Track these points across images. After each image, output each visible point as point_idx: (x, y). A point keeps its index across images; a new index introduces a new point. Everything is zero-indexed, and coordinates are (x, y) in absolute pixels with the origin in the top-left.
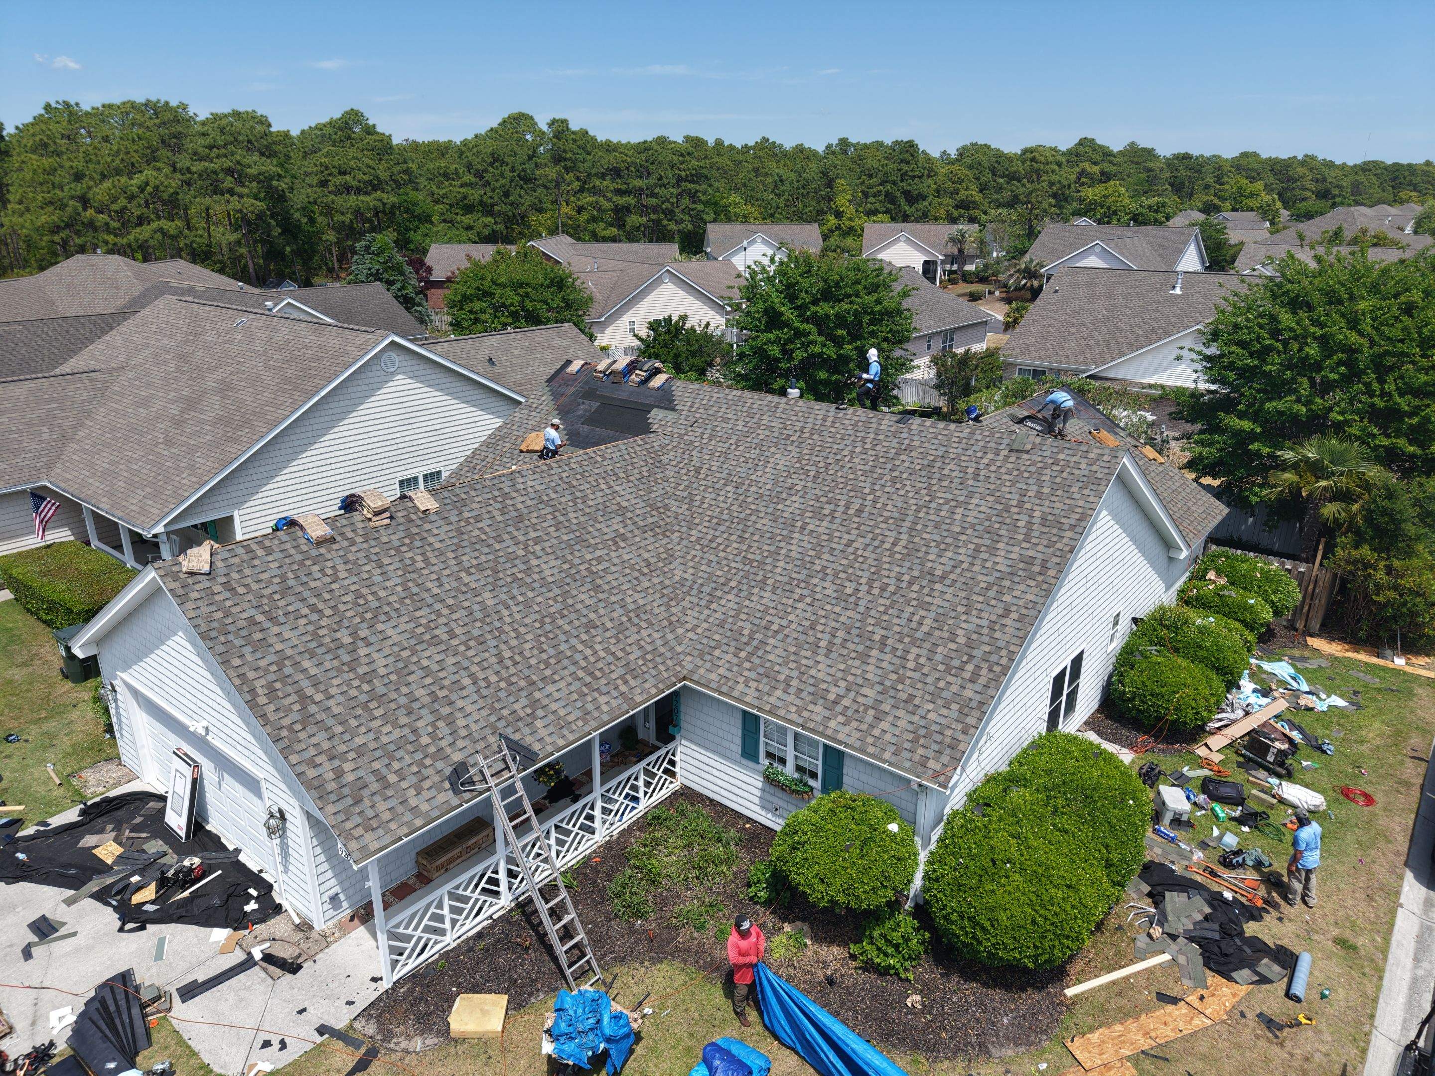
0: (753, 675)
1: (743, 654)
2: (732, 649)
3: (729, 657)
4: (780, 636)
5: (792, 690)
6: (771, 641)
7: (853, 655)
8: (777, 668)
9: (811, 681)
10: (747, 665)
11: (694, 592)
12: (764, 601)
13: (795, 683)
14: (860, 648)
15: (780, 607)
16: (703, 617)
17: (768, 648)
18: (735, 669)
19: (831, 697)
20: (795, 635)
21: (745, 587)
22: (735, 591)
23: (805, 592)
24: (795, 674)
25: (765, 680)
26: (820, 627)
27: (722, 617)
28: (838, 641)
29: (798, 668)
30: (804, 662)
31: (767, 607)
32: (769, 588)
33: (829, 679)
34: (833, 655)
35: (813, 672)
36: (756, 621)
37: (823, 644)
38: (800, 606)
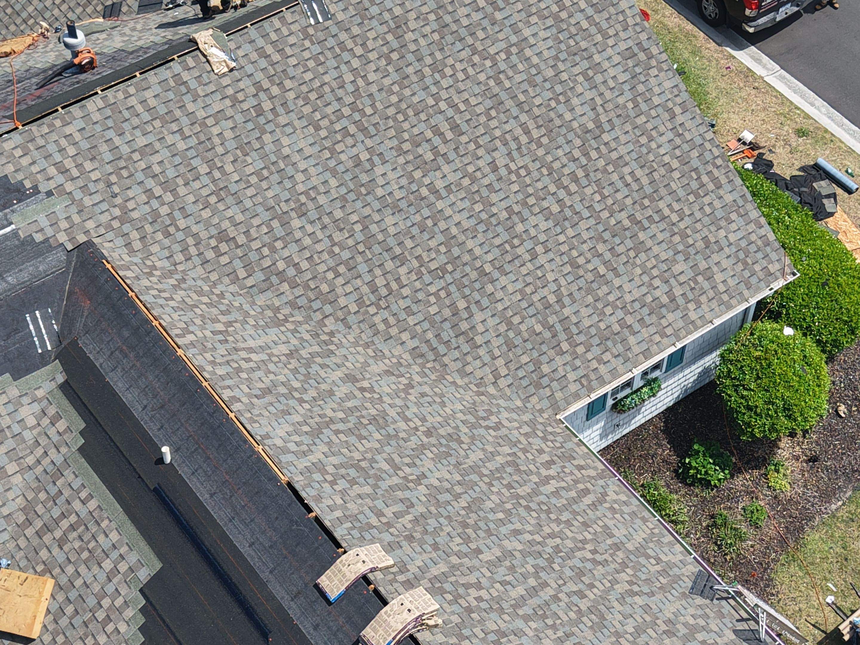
0: (596, 351)
1: (565, 346)
2: (551, 353)
3: (559, 361)
4: (567, 301)
5: (637, 327)
6: (567, 312)
7: (632, 254)
8: (602, 325)
9: (637, 305)
10: (580, 350)
11: (442, 349)
12: (510, 288)
13: (629, 320)
14: (629, 243)
15: (529, 279)
16: (487, 359)
17: (574, 319)
18: (578, 363)
19: (665, 299)
20: (574, 288)
21: (477, 296)
22: (474, 308)
23: (529, 245)
24: (620, 314)
25: (609, 343)
26: (581, 261)
27: (501, 340)
28: (608, 256)
29: (615, 307)
30: (611, 298)
31: (521, 291)
32: (496, 274)
33: (644, 289)
34: (621, 269)
35: (628, 298)
36: (531, 311)
37: (602, 270)
38: (542, 260)
